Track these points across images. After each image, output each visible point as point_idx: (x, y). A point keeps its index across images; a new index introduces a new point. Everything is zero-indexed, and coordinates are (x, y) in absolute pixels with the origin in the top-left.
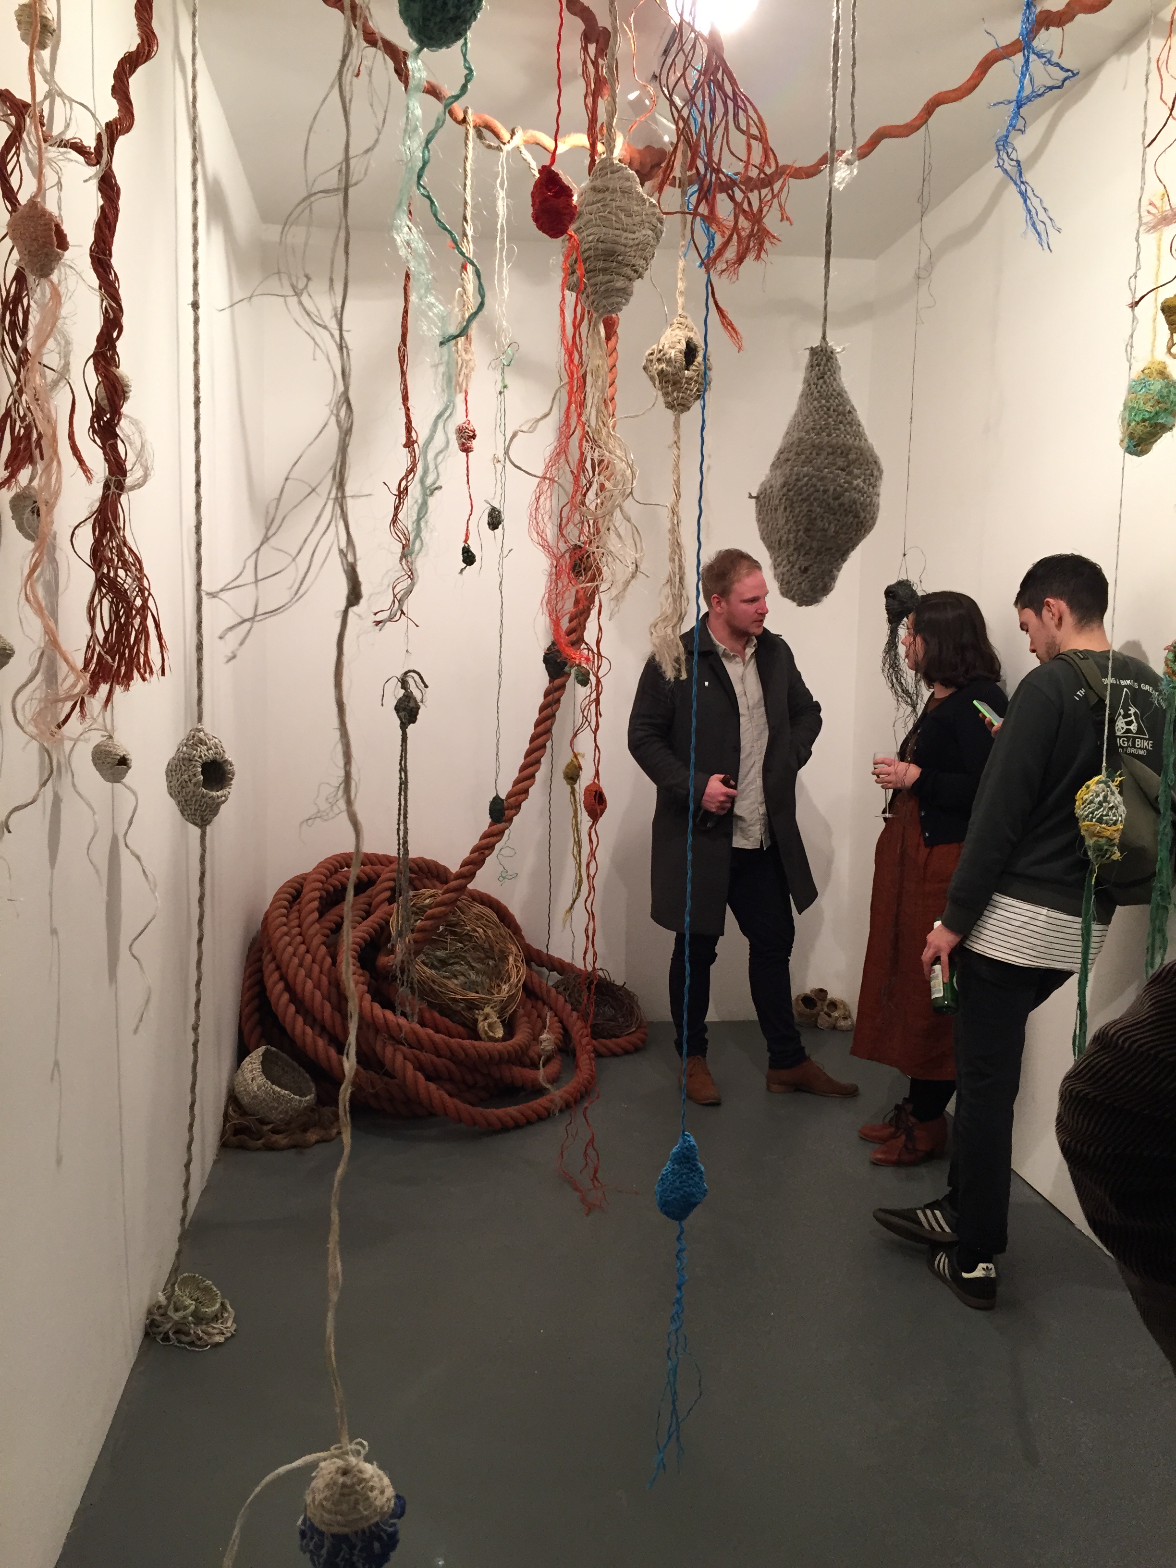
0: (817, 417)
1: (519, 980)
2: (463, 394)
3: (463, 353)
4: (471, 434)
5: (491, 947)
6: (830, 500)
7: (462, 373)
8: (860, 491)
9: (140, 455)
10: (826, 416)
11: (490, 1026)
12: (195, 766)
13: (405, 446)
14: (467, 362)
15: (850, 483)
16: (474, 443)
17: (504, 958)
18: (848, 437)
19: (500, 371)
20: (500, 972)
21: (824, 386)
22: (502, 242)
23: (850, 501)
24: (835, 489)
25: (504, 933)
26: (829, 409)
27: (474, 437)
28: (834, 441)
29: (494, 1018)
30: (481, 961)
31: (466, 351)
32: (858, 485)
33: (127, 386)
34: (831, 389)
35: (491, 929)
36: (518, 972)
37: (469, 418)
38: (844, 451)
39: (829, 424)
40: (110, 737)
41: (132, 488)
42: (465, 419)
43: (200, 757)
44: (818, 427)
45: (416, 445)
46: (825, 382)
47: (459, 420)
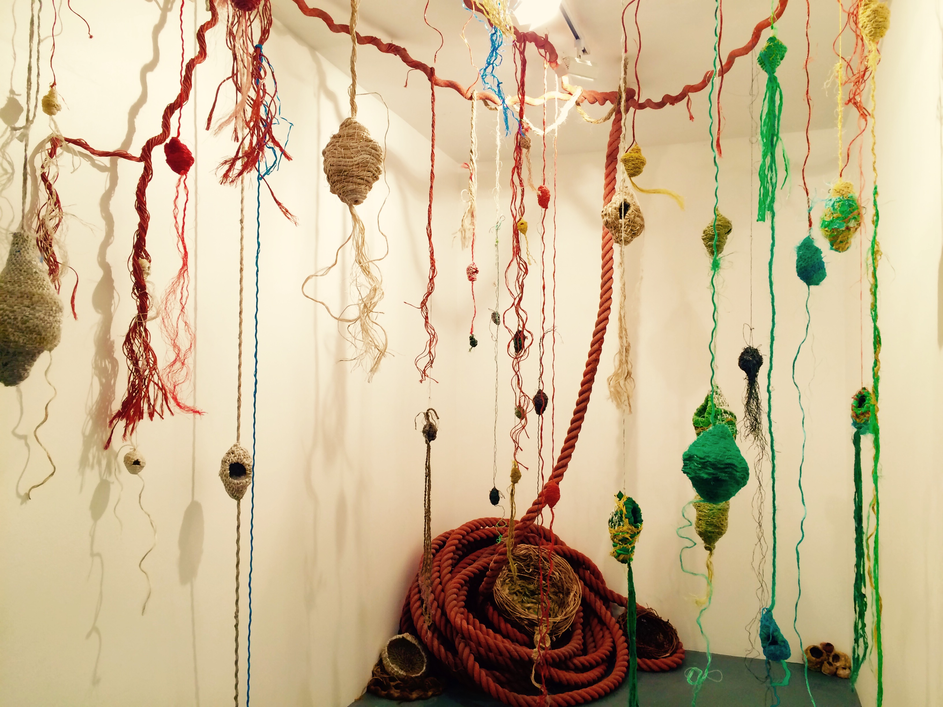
0: (13, 275)
2: (470, 248)
4: (474, 270)
5: (563, 585)
6: (19, 324)
8: (41, 319)
10: (19, 275)
11: (542, 639)
12: (226, 466)
14: (471, 230)
15: (34, 315)
16: (477, 276)
18: (33, 287)
21: (19, 257)
23: (33, 325)
24: (22, 318)
25: (572, 577)
26: (21, 271)
27: (477, 271)
28: (23, 290)
29: (546, 634)
30: (555, 594)
32: (40, 316)
34: (24, 259)
35: (565, 573)
37: (474, 261)
38: (30, 296)
39: (20, 279)
43: (229, 461)
44: (13, 281)
46: (20, 254)
47: (468, 263)
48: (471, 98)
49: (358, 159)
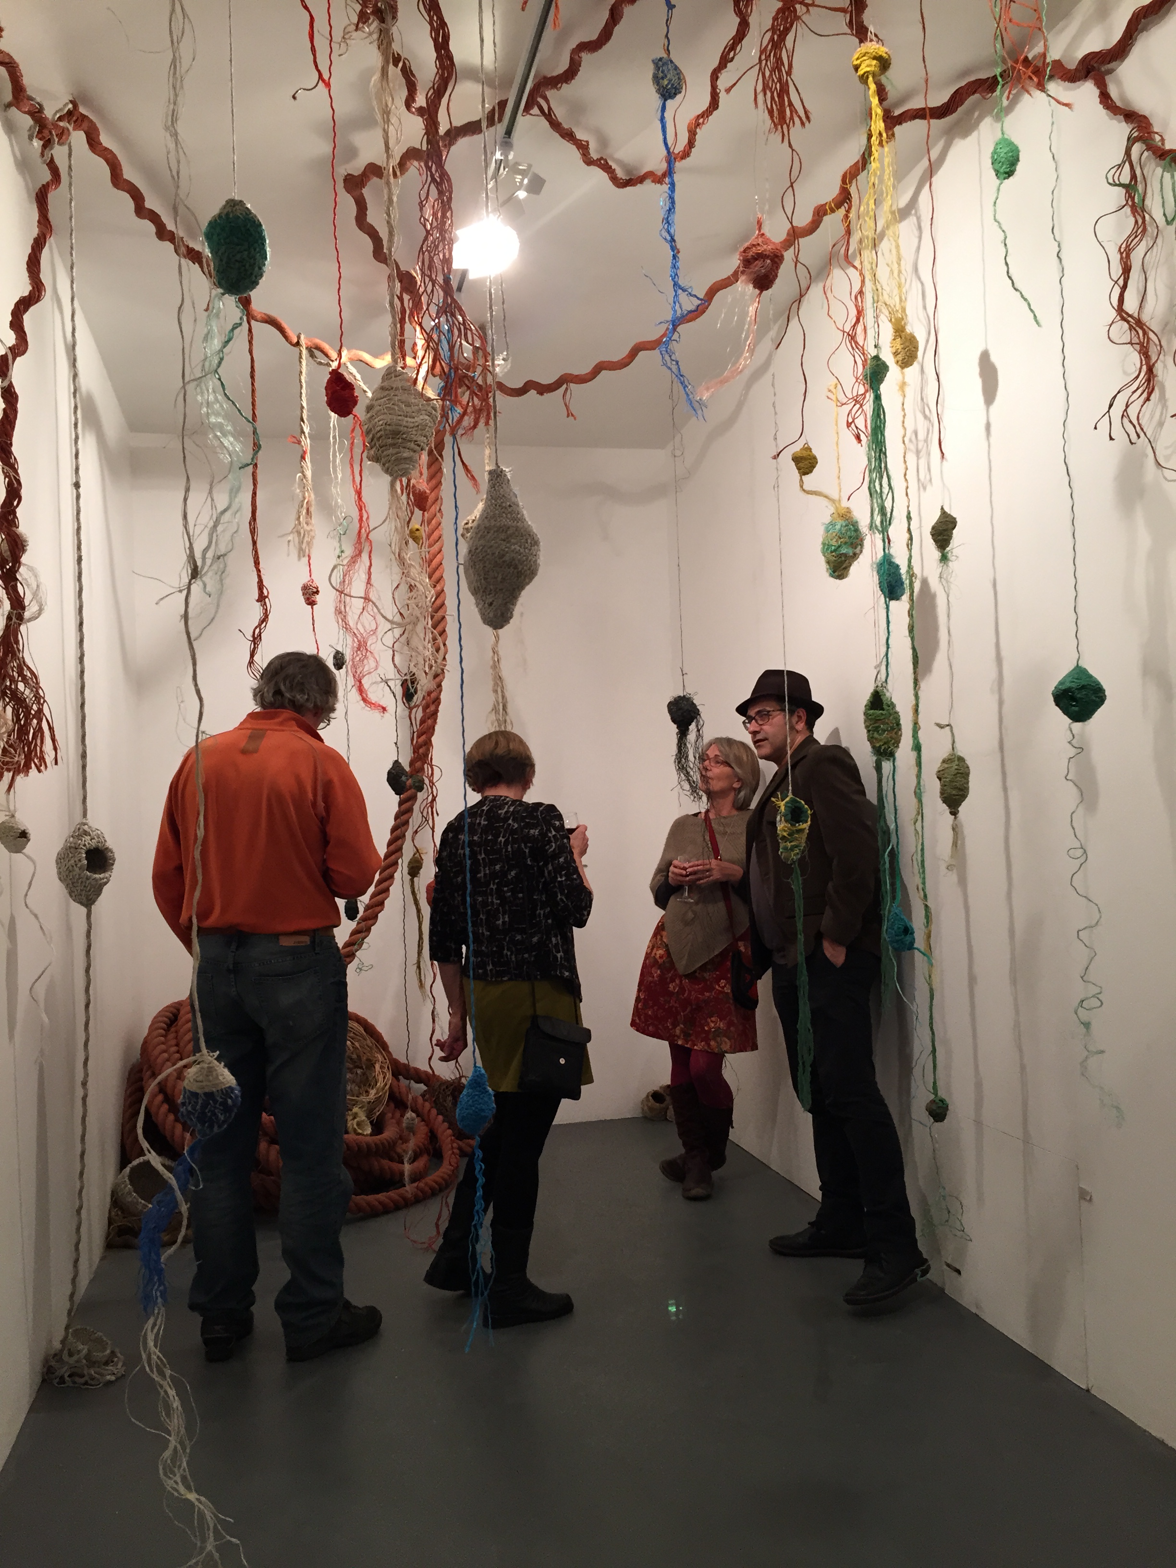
1: (386, 1085)
2: (307, 558)
3: (305, 525)
4: (315, 590)
5: (359, 1056)
7: (305, 541)
9: (35, 595)
10: (494, 510)
11: (358, 1124)
12: (80, 853)
13: (258, 601)
14: (309, 532)
15: (511, 549)
16: (318, 598)
17: (371, 1065)
19: (338, 539)
20: (367, 1078)
21: (496, 492)
22: (334, 437)
23: (511, 559)
24: (500, 552)
25: (370, 1045)
26: (496, 505)
27: (317, 592)
28: (498, 523)
29: (362, 1117)
31: (307, 524)
32: (516, 549)
33: (26, 541)
35: (359, 1041)
36: (384, 1078)
37: (312, 577)
38: (505, 529)
40: (13, 816)
41: (30, 620)
42: (309, 578)
43: (85, 845)
45: (267, 600)
47: (305, 579)
48: (298, 344)
49: (418, 419)
